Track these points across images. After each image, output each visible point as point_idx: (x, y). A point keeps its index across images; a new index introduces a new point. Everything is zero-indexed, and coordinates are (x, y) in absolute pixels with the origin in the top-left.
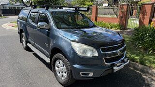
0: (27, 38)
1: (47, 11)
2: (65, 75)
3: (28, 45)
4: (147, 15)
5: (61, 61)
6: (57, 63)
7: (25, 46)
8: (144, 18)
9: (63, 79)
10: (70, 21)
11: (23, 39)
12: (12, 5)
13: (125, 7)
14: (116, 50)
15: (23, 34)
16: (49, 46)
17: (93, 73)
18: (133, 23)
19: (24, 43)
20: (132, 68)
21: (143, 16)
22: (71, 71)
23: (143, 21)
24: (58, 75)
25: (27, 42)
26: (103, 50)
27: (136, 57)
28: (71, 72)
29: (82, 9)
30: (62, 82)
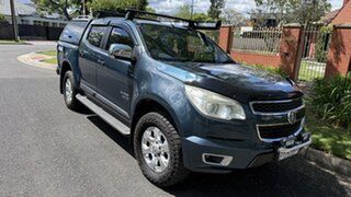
0: (78, 83)
1: (130, 22)
2: (165, 161)
3: (78, 97)
4: (344, 53)
5: (156, 130)
6: (147, 133)
7: (70, 99)
8: (338, 60)
9: (158, 170)
10: (176, 50)
11: (69, 85)
12: (42, 17)
13: (295, 33)
14: (284, 111)
15: (70, 73)
16: (131, 96)
17: (231, 158)
18: (312, 70)
19: (69, 93)
20: (313, 163)
21: (337, 54)
22: (181, 150)
23: (335, 65)
24: (148, 161)
25: (77, 90)
26: (257, 107)
27: (323, 140)
28: (180, 153)
29: (205, 25)
30: (156, 177)
